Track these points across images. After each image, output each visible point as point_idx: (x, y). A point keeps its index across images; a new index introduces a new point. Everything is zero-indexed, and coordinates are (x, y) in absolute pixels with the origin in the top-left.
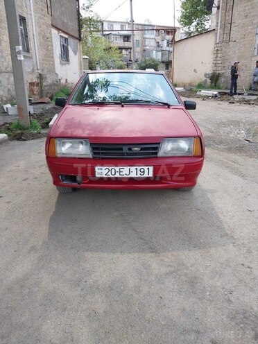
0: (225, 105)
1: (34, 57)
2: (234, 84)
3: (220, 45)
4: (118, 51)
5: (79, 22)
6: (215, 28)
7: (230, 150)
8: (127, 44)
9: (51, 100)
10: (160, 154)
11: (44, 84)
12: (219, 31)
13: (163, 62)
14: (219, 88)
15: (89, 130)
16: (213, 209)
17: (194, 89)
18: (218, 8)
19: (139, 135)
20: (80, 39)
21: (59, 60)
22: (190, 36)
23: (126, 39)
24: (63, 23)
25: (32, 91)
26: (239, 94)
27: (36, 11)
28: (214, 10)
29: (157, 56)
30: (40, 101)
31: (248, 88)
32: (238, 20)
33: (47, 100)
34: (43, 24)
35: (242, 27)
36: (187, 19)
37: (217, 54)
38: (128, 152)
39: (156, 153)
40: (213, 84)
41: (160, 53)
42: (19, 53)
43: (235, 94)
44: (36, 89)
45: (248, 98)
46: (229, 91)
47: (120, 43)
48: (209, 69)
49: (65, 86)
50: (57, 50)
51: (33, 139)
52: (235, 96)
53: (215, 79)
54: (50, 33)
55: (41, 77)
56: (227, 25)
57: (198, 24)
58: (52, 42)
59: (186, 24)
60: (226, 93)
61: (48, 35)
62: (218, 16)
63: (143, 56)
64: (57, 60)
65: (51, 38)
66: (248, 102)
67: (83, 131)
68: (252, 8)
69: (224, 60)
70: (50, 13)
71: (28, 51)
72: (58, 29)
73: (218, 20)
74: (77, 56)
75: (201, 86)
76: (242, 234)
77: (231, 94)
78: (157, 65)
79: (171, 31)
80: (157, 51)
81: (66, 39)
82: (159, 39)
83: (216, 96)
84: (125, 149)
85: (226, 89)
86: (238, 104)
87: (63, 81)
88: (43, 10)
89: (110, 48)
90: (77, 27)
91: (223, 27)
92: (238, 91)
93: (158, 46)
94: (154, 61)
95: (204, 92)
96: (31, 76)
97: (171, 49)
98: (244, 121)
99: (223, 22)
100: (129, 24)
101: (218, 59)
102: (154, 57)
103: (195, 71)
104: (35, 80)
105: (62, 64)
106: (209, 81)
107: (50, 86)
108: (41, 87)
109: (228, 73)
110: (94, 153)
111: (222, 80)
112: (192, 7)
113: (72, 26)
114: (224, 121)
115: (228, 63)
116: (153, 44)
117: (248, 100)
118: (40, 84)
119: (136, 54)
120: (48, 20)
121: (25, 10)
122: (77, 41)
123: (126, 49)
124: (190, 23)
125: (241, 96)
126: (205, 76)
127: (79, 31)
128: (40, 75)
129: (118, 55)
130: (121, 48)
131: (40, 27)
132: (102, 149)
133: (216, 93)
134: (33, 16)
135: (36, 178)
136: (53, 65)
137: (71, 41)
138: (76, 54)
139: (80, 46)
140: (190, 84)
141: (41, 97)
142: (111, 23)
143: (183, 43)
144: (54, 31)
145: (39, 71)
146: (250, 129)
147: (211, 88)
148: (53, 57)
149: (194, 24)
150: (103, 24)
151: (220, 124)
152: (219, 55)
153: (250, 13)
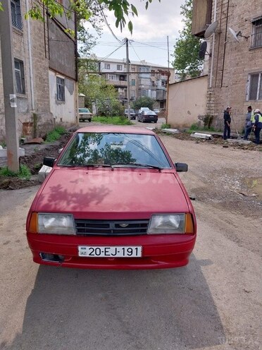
0: (218, 149)
1: (29, 98)
2: (227, 128)
3: (212, 90)
4: (114, 90)
5: (76, 64)
6: (207, 73)
7: (224, 206)
8: (123, 83)
9: (44, 140)
10: (150, 231)
11: (39, 123)
12: (211, 76)
13: (158, 101)
14: (213, 130)
15: (74, 202)
16: (207, 288)
17: (188, 130)
18: (210, 55)
19: (127, 210)
20: (76, 80)
21: (54, 100)
22: (183, 79)
23: (122, 78)
24: (60, 65)
25: (25, 131)
26: (233, 138)
27: (34, 55)
28: (207, 57)
29: (152, 95)
30: (32, 141)
31: (241, 131)
32: (229, 68)
33: (41, 140)
34: (41, 67)
35: (234, 74)
36: (180, 63)
37: (210, 97)
38: (115, 229)
39: (145, 230)
40: (207, 126)
41: (155, 92)
42: (13, 101)
43: (229, 137)
44: (29, 129)
45: (241, 141)
46: (222, 134)
47: (116, 81)
48: (203, 111)
49: (59, 125)
50: (53, 90)
51: (21, 188)
52: (228, 140)
53: (208, 121)
54: (47, 75)
55: (35, 117)
56: (219, 71)
57: (191, 68)
58: (48, 84)
59: (179, 69)
60: (219, 136)
61: (45, 77)
62: (210, 63)
63: (138, 94)
64: (53, 100)
65: (48, 79)
66: (242, 147)
67: (68, 204)
68: (242, 58)
69: (217, 104)
70: (48, 57)
71: (24, 92)
72: (55, 71)
73: (210, 66)
74: (73, 96)
75: (195, 128)
76: (238, 326)
77: (225, 137)
78: (152, 103)
79: (166, 72)
80: (152, 90)
81: (63, 80)
82: (154, 78)
83: (210, 139)
84: (112, 226)
85: (220, 131)
86: (232, 148)
87: (58, 120)
88: (40, 54)
89: (107, 87)
90: (74, 68)
91: (216, 73)
92: (231, 134)
93: (154, 85)
94: (149, 99)
95: (197, 135)
96: (25, 117)
97: (166, 89)
98: (238, 169)
99: (215, 69)
100: (125, 64)
101: (211, 102)
102: (149, 96)
103: (189, 112)
104: (29, 120)
105: (57, 104)
106: (202, 122)
107: (44, 125)
108: (35, 127)
109: (222, 116)
110: (79, 230)
111: (215, 122)
112: (186, 52)
113: (70, 68)
114: (217, 169)
115: (220, 107)
116: (149, 83)
117: (242, 145)
118: (33, 124)
119: (131, 93)
120: (46, 63)
121: (23, 54)
122: (73, 81)
123: (122, 87)
124: (183, 67)
125: (234, 140)
126: (199, 118)
127: (76, 71)
128: (34, 115)
129: (114, 94)
130: (117, 87)
131: (38, 69)
132: (88, 225)
133: (210, 136)
134: (31, 60)
135: (18, 241)
136: (49, 105)
137: (68, 82)
138: (71, 94)
139: (76, 86)
140: (184, 126)
141: (35, 137)
142: (108, 64)
143: (178, 86)
144: (51, 73)
145: (34, 112)
146: (244, 179)
147: (205, 130)
148: (48, 98)
149: (188, 68)
150: (100, 63)
151: (214, 172)
152: (212, 99)
153: (241, 62)
